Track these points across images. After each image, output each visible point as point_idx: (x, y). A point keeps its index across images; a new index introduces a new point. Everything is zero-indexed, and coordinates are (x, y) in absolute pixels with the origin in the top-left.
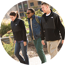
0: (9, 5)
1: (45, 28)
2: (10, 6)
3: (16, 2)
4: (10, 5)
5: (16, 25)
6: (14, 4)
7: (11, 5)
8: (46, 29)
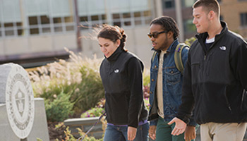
0: (127, 20)
1: (199, 81)
2: (133, 23)
3: (155, 9)
4: (132, 20)
5: (118, 71)
6: (147, 18)
7: (138, 19)
8: (201, 84)
